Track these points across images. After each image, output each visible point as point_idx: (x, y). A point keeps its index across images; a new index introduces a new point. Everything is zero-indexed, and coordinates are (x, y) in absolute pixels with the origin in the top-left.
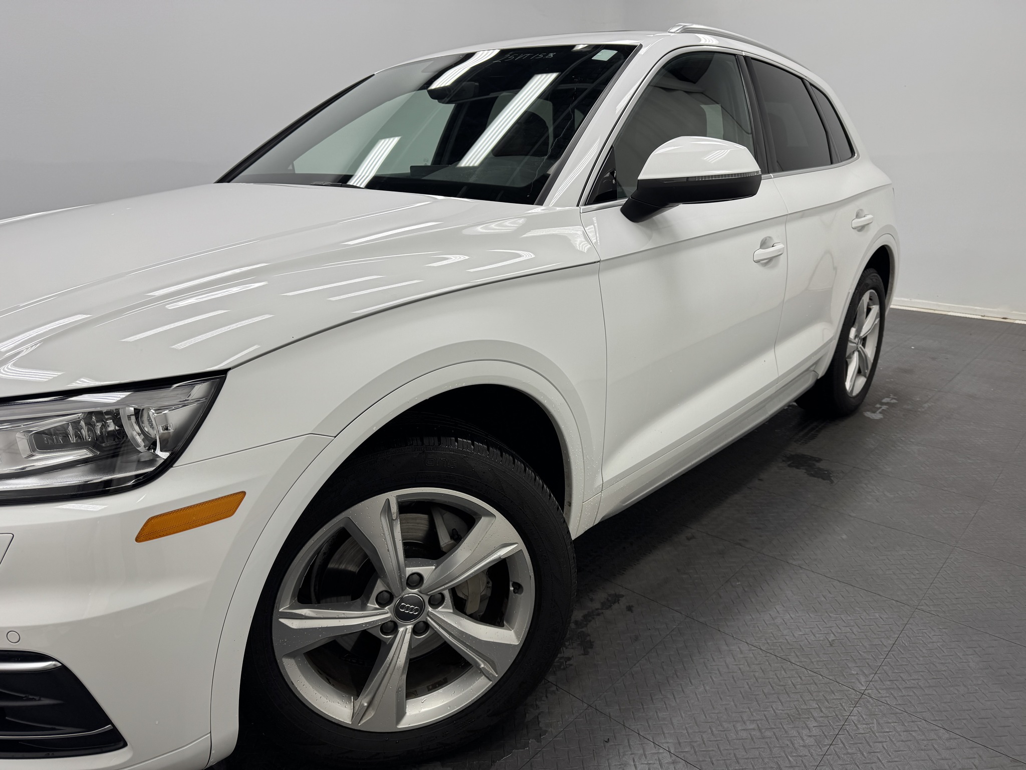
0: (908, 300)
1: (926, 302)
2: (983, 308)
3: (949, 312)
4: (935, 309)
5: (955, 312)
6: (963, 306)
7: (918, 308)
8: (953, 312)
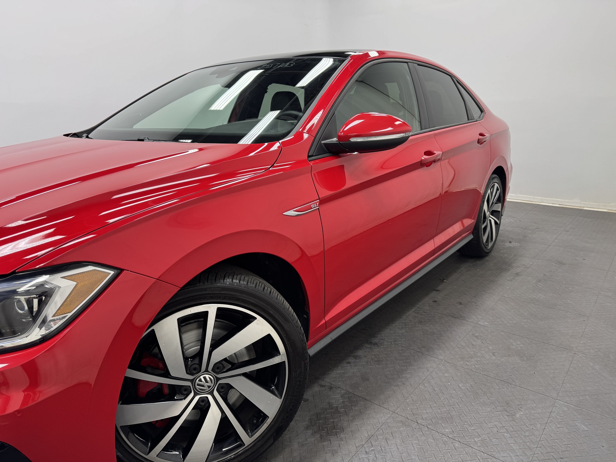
0: (515, 195)
1: (527, 196)
2: (562, 200)
3: (541, 202)
4: (532, 201)
5: (545, 203)
6: (550, 199)
7: (521, 200)
8: (544, 202)
